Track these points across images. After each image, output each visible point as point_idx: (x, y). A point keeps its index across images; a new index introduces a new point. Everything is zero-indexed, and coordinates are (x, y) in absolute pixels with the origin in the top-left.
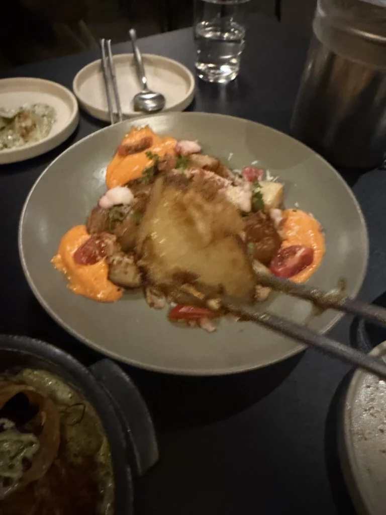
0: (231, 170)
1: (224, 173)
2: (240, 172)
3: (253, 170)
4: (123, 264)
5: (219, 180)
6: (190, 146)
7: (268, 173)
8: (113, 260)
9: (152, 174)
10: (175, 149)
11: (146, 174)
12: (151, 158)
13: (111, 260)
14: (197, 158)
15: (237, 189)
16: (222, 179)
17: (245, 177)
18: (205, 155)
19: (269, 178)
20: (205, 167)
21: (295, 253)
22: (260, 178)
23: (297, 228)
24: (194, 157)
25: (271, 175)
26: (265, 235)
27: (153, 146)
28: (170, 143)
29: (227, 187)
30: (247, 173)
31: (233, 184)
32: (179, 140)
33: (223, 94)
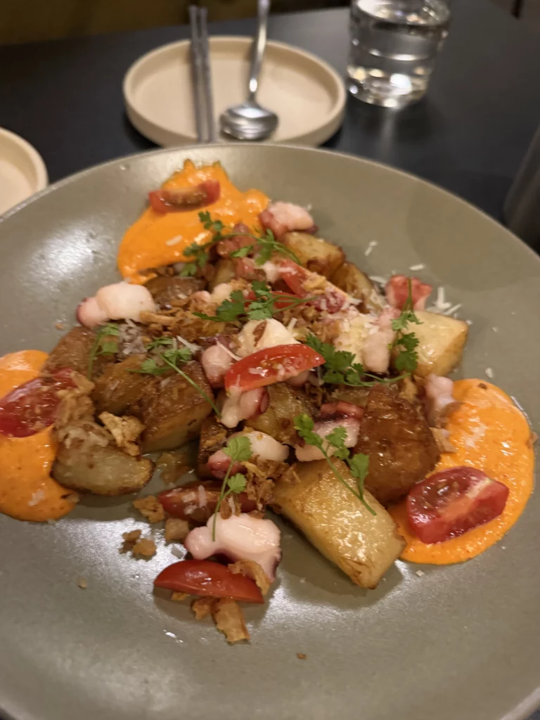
0: (366, 276)
1: (349, 280)
2: (383, 281)
3: (414, 283)
4: (84, 449)
5: (333, 294)
6: (292, 214)
7: (441, 293)
8: (66, 437)
9: (203, 259)
10: (260, 216)
11: (193, 258)
12: (207, 227)
13: (62, 434)
14: (300, 242)
15: (366, 319)
16: (340, 292)
17: (391, 295)
18: (318, 237)
19: (441, 304)
20: (311, 264)
21: (465, 487)
22: (421, 302)
23: (480, 431)
24: (294, 238)
25: (447, 300)
26: (403, 438)
27: (217, 203)
28: (255, 202)
29: (344, 312)
30: (396, 287)
31: (361, 308)
32: (274, 200)
33: (388, 129)
